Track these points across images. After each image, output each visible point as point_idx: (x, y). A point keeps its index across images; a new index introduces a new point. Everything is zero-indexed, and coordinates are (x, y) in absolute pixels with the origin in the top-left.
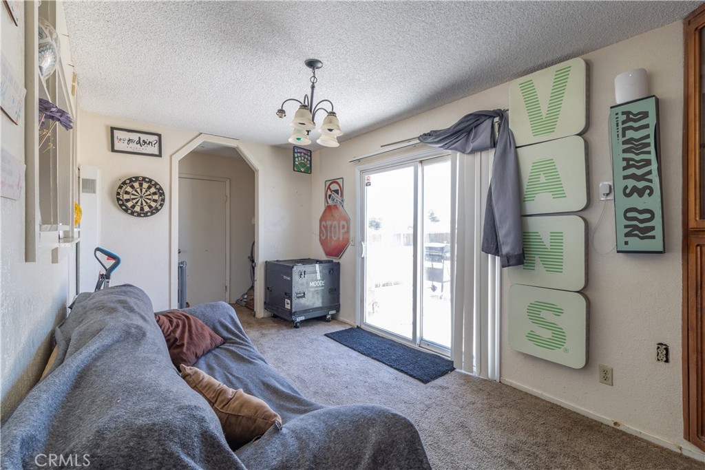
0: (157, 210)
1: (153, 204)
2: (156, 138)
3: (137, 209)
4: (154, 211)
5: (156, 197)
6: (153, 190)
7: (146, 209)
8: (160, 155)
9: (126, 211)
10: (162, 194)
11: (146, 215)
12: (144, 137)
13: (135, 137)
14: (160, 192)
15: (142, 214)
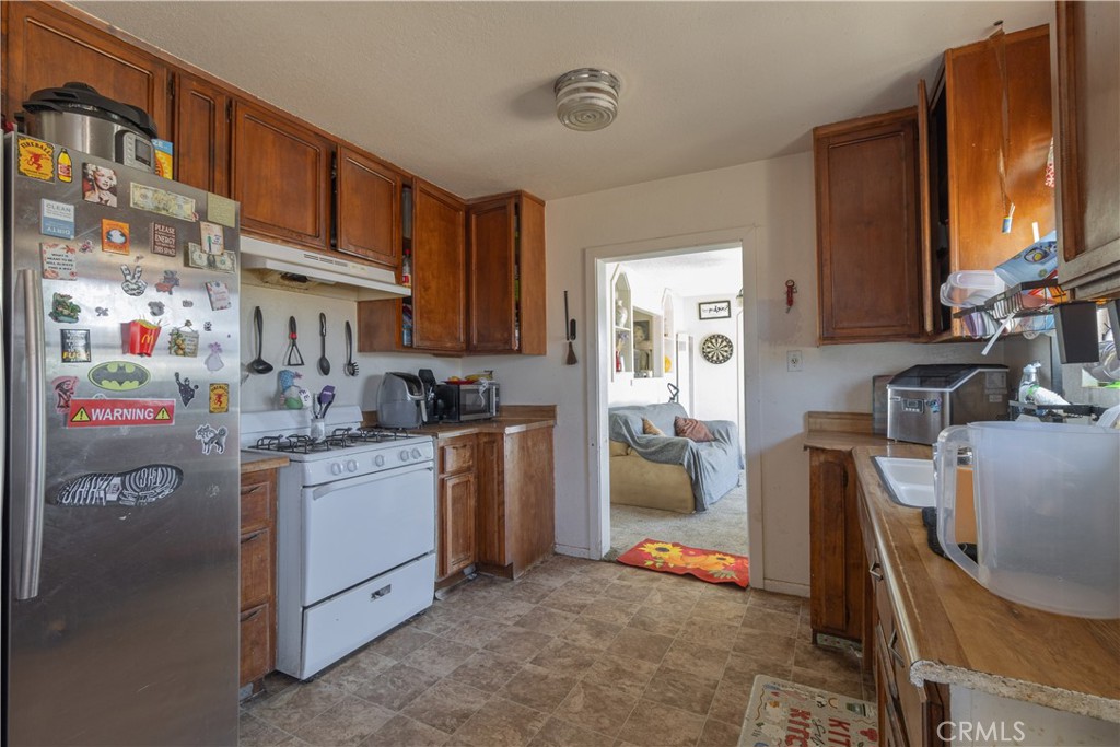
0: (728, 358)
1: (725, 354)
2: (726, 304)
3: (715, 358)
4: (726, 359)
5: (726, 349)
6: (725, 343)
7: (721, 358)
8: (729, 316)
9: (708, 360)
10: (731, 346)
11: (721, 362)
12: (719, 305)
13: (713, 306)
14: (730, 344)
15: (718, 362)
